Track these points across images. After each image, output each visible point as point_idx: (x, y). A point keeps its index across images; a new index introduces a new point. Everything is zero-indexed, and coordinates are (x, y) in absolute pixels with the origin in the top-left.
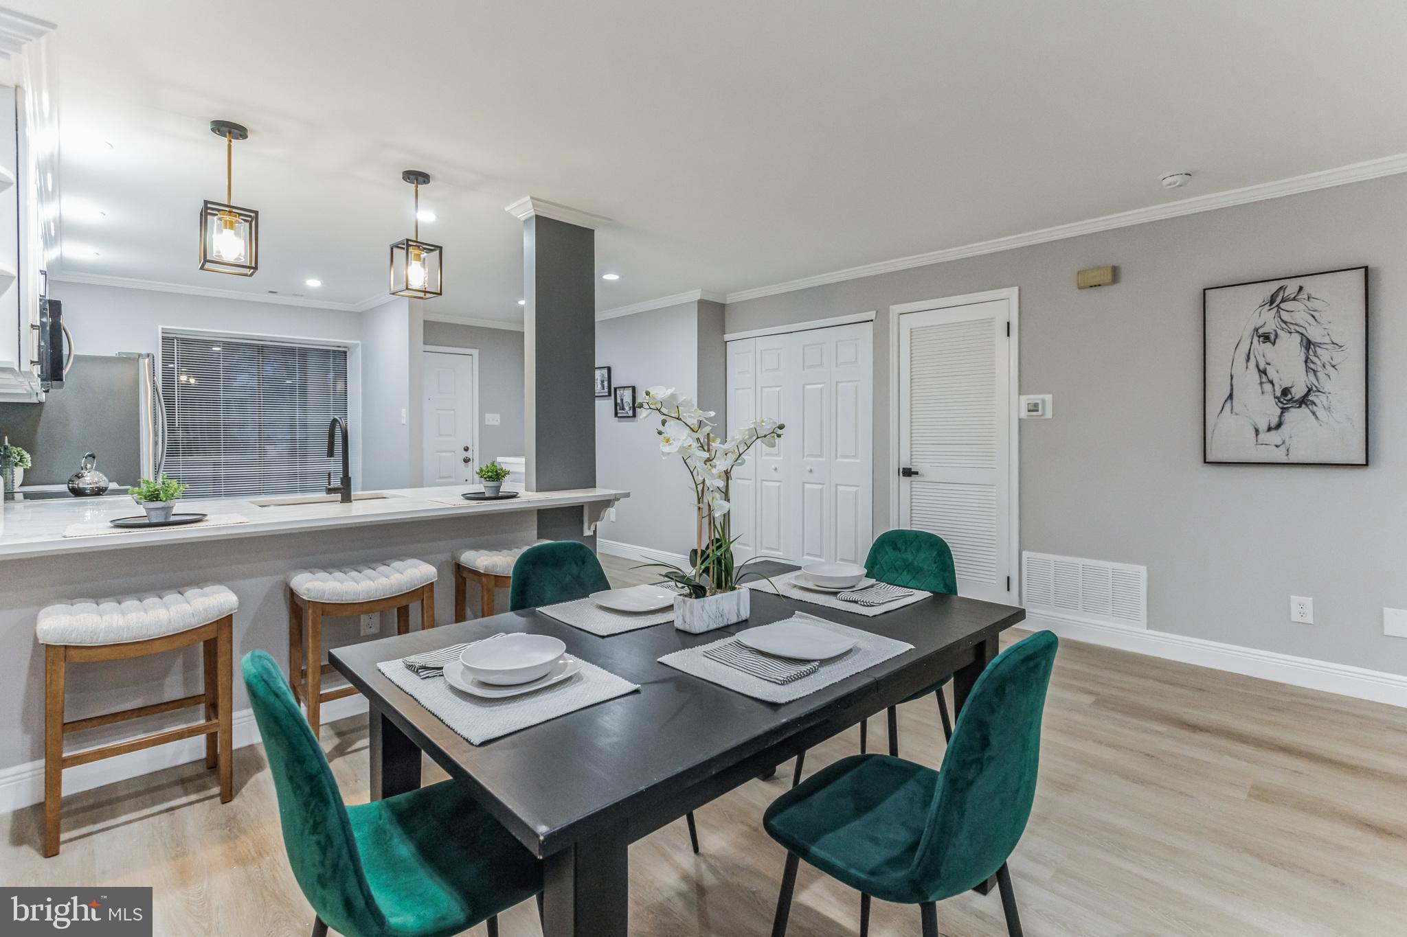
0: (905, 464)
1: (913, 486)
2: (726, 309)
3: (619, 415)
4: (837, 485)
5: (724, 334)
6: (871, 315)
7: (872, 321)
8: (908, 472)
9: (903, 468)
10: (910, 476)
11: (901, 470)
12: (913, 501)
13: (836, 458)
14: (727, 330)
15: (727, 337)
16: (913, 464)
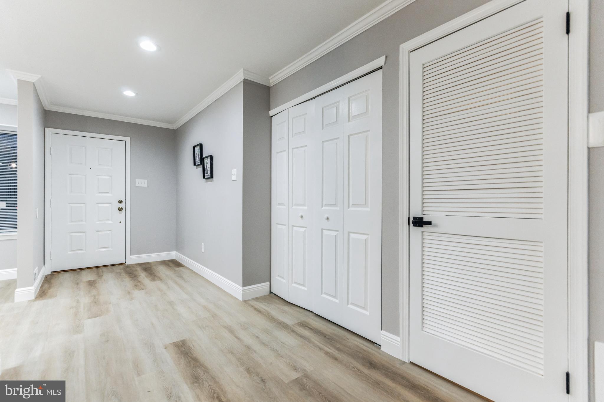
0: (416, 212)
1: (424, 237)
2: (271, 91)
3: (206, 177)
4: (349, 233)
5: (270, 111)
6: (380, 61)
7: (381, 68)
8: (419, 222)
9: (414, 218)
10: (422, 226)
11: (411, 220)
12: (425, 253)
13: (349, 207)
14: (272, 105)
15: (271, 113)
16: (425, 213)
